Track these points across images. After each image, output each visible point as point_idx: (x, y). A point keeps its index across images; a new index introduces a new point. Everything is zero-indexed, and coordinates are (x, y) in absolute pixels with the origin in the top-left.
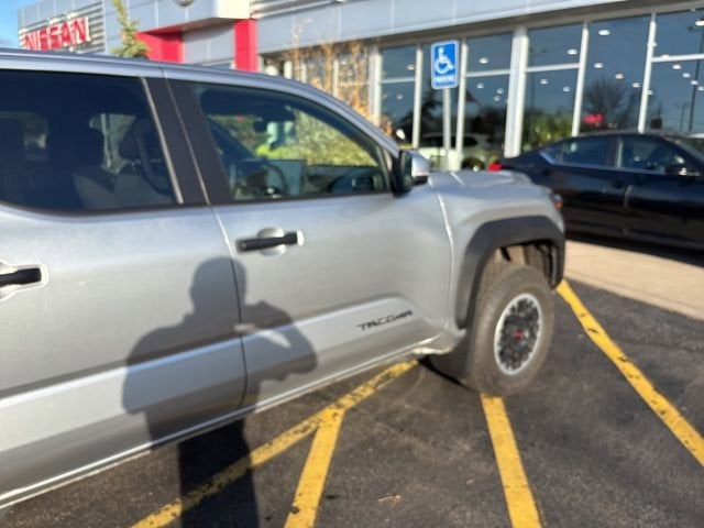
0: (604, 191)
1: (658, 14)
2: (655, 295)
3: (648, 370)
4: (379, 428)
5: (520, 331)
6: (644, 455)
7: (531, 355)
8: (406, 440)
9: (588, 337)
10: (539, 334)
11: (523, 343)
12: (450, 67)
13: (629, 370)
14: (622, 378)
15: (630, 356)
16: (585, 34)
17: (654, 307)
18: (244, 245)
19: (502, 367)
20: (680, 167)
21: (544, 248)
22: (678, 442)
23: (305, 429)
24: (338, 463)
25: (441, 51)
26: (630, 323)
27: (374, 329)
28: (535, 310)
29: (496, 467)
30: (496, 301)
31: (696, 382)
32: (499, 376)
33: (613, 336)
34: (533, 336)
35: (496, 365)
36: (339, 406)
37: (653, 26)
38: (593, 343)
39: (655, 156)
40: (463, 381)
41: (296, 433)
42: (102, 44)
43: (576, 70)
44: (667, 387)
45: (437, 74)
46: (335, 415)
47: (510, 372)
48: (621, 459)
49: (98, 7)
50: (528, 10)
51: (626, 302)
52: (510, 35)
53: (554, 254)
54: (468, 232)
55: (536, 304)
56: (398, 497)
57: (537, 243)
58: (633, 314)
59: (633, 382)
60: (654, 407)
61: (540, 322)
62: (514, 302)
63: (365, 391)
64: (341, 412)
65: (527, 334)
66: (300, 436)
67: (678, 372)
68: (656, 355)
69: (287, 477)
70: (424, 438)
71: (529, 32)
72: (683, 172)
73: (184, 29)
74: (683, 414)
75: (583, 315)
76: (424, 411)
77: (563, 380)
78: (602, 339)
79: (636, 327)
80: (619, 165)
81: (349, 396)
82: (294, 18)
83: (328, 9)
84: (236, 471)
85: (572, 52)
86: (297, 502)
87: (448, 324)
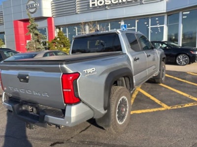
1: (151, 17)
3: (179, 78)
6: (188, 86)
8: (154, 89)
12: (125, 29)
13: (175, 78)
23: (137, 91)
27: (154, 70)
31: (187, 78)
32: (162, 79)
33: (169, 75)
37: (150, 20)
40: (157, 81)
42: (3, 23)
43: (135, 29)
44: (183, 79)
46: (139, 89)
48: (185, 86)
49: (2, 12)
50: (125, 17)
54: (160, 56)
55: (164, 68)
67: (183, 77)
68: (178, 76)
69: (143, 95)
71: (124, 21)
72: (167, 48)
74: (188, 81)
76: (152, 87)
79: (171, 73)
82: (65, 17)
83: (75, 15)
84: (134, 96)
85: (129, 25)
86: (149, 97)
87: (158, 70)
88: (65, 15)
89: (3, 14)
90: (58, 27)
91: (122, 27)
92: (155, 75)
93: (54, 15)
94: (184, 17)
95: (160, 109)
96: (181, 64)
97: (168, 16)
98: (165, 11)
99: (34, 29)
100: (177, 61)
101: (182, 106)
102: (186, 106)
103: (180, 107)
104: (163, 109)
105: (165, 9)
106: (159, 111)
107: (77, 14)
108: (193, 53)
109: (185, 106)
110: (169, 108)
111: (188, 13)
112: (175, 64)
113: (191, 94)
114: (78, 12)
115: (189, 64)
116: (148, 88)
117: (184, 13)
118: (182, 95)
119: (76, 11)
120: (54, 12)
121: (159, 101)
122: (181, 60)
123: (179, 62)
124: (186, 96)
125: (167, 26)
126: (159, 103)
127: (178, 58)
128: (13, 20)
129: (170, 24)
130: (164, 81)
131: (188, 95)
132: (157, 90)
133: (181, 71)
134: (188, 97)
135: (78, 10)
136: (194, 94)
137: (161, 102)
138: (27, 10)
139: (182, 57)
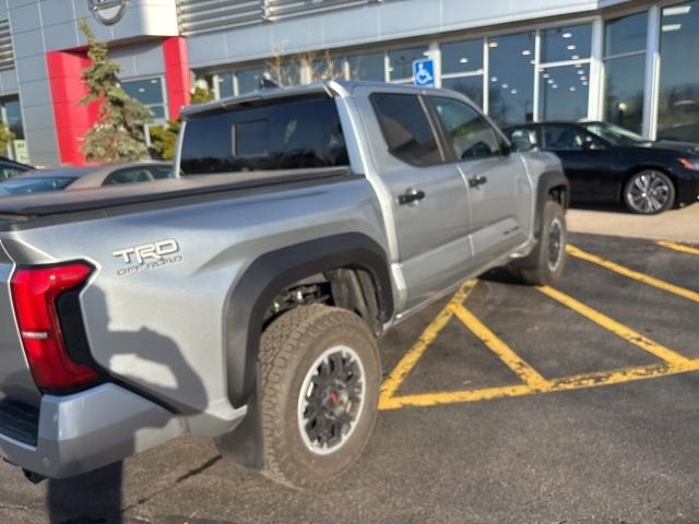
1: (541, 30)
2: (595, 230)
3: (620, 263)
4: (491, 308)
5: (554, 243)
7: (559, 259)
8: (512, 309)
10: (560, 248)
11: (556, 250)
12: (429, 78)
13: (607, 264)
14: (608, 269)
15: (605, 259)
16: (486, 47)
17: (600, 235)
19: (549, 265)
20: (590, 143)
22: (659, 288)
23: (447, 314)
24: (488, 321)
25: (421, 66)
26: (592, 244)
27: (508, 236)
28: (558, 230)
30: (548, 222)
31: (651, 264)
32: (549, 271)
33: (588, 252)
35: (547, 264)
36: (455, 303)
40: (528, 275)
41: (443, 316)
42: (12, 62)
44: (636, 268)
45: (419, 84)
46: (457, 306)
47: (552, 268)
48: (635, 298)
49: (5, 24)
50: (442, 29)
54: (536, 180)
55: (559, 226)
56: (536, 328)
58: (590, 240)
59: (615, 269)
60: (635, 277)
61: (561, 238)
62: (553, 224)
63: (462, 295)
64: (459, 305)
65: (557, 245)
66: (447, 317)
68: (620, 256)
69: (462, 331)
70: (523, 307)
71: (441, 47)
72: (592, 147)
74: (653, 277)
76: (509, 298)
77: (576, 275)
78: (579, 253)
79: (597, 246)
81: (454, 299)
82: (225, 35)
83: (260, 28)
84: (430, 334)
85: (464, 61)
86: (483, 338)
87: (531, 236)
88: (224, 27)
89: (11, 30)
90: (204, 73)
91: (418, 70)
92: (518, 252)
93: (185, 30)
94: (666, 28)
95: (509, 391)
96: (642, 210)
97: (607, 23)
98: (594, 6)
99: (107, 84)
100: (630, 196)
101: (598, 379)
102: (617, 377)
103: (591, 383)
104: (521, 390)
106: (507, 398)
107: (267, 22)
108: (689, 165)
109: (610, 381)
110: (546, 386)
111: (686, 9)
112: (622, 207)
113: (648, 332)
114: (272, 14)
115: (676, 206)
116: (491, 302)
117: (667, 12)
118: (612, 335)
119: (263, 13)
120: (186, 16)
121: (518, 360)
122: (644, 195)
123: (636, 202)
124: (628, 338)
125: (604, 62)
126: (513, 366)
127: (630, 187)
128: (45, 51)
129: (612, 53)
130: (559, 275)
131: (636, 335)
132: (526, 311)
133: (636, 236)
134: (633, 341)
135: (272, 9)
136: (663, 328)
137: (522, 361)
138: (90, 13)
139: (646, 183)
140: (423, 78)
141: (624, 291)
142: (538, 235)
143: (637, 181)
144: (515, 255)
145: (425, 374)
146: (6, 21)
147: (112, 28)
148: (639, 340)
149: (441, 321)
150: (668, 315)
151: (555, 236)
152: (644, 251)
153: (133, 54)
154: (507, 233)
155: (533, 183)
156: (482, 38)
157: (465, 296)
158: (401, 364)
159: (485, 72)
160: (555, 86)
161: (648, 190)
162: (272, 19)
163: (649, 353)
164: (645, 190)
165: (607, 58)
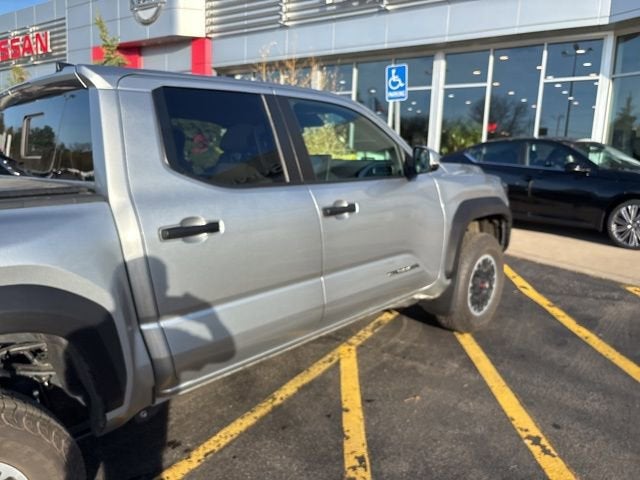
0: (517, 183)
1: (549, 44)
2: (563, 262)
3: (570, 311)
4: (386, 357)
5: (483, 282)
7: (490, 302)
8: (409, 363)
9: (521, 292)
10: (494, 286)
11: (485, 292)
12: (401, 84)
13: (556, 311)
14: (552, 317)
15: (555, 303)
16: (491, 59)
17: (564, 270)
18: (329, 211)
19: (472, 309)
21: (496, 222)
22: (601, 355)
23: (331, 360)
24: (365, 380)
25: (394, 71)
26: (550, 282)
28: (492, 267)
29: (480, 375)
30: (470, 259)
31: (606, 317)
32: (470, 317)
33: (540, 291)
34: (491, 287)
35: (468, 308)
36: (351, 344)
37: (545, 53)
38: (527, 297)
39: (552, 156)
41: (324, 362)
42: (65, 55)
43: (485, 87)
44: (584, 321)
45: (390, 90)
46: (349, 350)
47: (476, 314)
48: (565, 367)
49: (63, 22)
50: (447, 39)
51: (543, 267)
52: (431, 58)
53: (503, 226)
54: (454, 207)
55: (493, 263)
56: (418, 398)
57: (490, 218)
58: (550, 276)
59: (561, 319)
60: (580, 335)
61: (495, 276)
62: (480, 261)
63: (366, 334)
64: (353, 348)
65: (487, 285)
66: (328, 365)
67: (591, 312)
68: (573, 302)
69: (330, 390)
70: (423, 361)
71: (447, 57)
72: (577, 169)
73: (144, 44)
74: (600, 338)
75: (514, 277)
76: (416, 345)
77: (511, 321)
78: (531, 292)
79: (554, 284)
80: (527, 164)
81: (354, 337)
82: (246, 38)
83: (277, 32)
84: (290, 389)
85: (477, 73)
86: (345, 405)
87: (440, 275)
88: (246, 30)
89: (67, 27)
90: (228, 72)
91: (390, 76)
92: (425, 292)
93: (212, 32)
96: (626, 243)
97: (619, 40)
98: (606, 21)
100: (614, 227)
105: (608, 12)
107: (284, 27)
112: (605, 238)
114: (289, 20)
119: (281, 19)
120: (214, 20)
121: (363, 451)
122: (629, 227)
123: (620, 234)
124: (524, 434)
125: (613, 79)
126: (350, 461)
127: (615, 216)
128: (92, 45)
129: (623, 71)
130: (486, 322)
131: (535, 432)
132: (422, 368)
133: (604, 276)
134: (528, 442)
135: (289, 15)
136: (577, 425)
137: (366, 455)
138: (131, 13)
139: (633, 213)
140: (395, 84)
141: (555, 354)
142: (452, 275)
143: (623, 211)
144: (422, 297)
145: (234, 457)
146: (64, 19)
147: (148, 28)
148: (536, 441)
149: (317, 370)
150: (594, 404)
151: (484, 274)
152: (607, 298)
153: (166, 52)
154: (395, 272)
155: (447, 211)
156: (489, 50)
157: (369, 334)
158: (222, 433)
159: (488, 85)
160: (576, 103)
161: (634, 221)
162: (287, 24)
163: (539, 467)
164: (631, 222)
165: (618, 75)
